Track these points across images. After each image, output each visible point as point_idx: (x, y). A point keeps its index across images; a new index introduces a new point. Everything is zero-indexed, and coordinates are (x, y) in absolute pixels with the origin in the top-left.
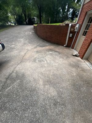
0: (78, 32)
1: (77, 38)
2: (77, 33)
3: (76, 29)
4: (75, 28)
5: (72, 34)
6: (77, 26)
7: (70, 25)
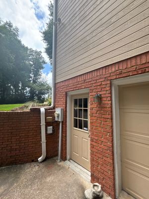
0: (64, 122)
1: (66, 134)
2: (62, 125)
3: (58, 117)
4: (56, 115)
5: (52, 127)
6: (58, 111)
7: (43, 110)
